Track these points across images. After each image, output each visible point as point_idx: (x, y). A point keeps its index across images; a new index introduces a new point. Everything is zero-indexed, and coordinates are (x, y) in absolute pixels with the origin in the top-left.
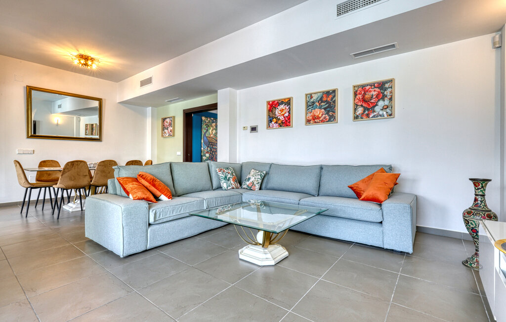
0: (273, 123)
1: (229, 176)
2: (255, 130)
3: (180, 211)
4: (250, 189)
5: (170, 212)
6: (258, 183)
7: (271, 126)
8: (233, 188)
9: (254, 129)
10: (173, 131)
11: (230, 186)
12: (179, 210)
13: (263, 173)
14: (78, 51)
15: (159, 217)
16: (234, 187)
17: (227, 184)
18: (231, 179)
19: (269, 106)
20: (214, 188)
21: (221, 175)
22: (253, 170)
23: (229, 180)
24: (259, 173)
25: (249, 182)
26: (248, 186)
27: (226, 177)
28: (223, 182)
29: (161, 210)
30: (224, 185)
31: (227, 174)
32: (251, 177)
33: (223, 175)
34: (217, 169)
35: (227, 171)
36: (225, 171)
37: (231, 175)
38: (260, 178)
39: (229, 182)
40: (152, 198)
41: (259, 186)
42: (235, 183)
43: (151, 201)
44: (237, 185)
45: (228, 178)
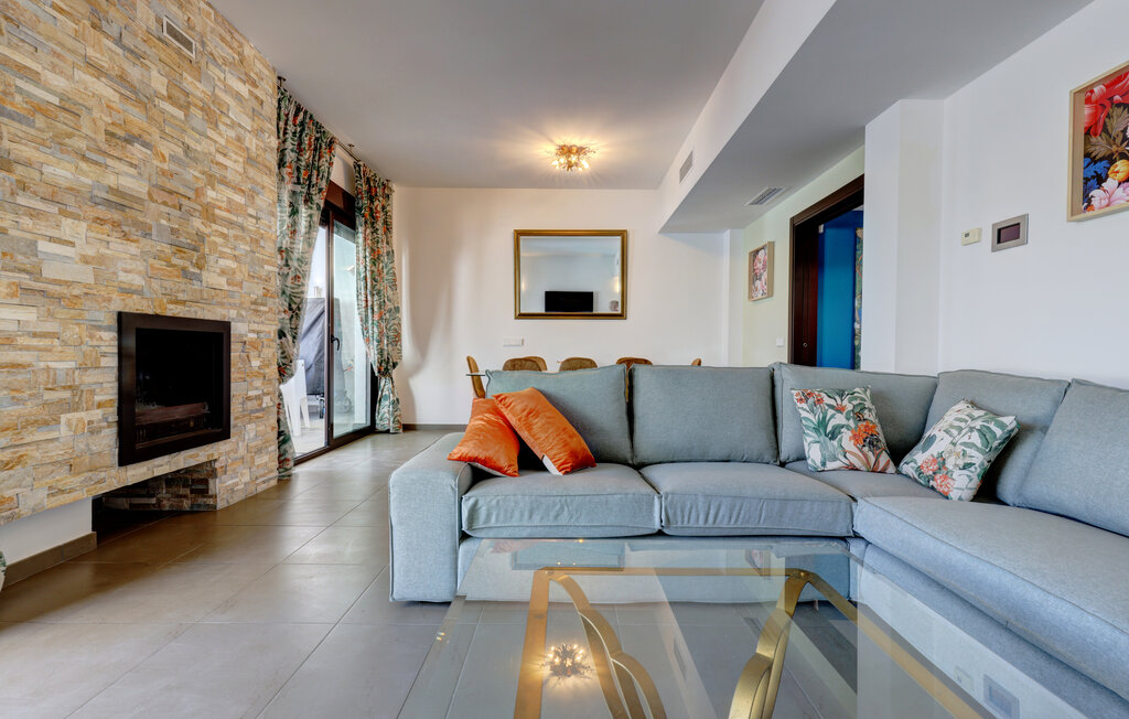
0: (1110, 184)
1: (840, 419)
2: (1017, 236)
3: (556, 517)
4: (927, 485)
5: (522, 515)
6: (966, 466)
7: (1095, 202)
8: (854, 469)
9: (1008, 234)
10: (770, 282)
11: (835, 459)
12: (552, 514)
13: (1002, 426)
14: (552, 141)
15: (485, 522)
16: (858, 464)
17: (823, 448)
18: (846, 435)
19: (1087, 111)
20: (783, 457)
21: (804, 414)
22: (962, 405)
23: (833, 435)
24: (978, 424)
25: (927, 455)
26: (919, 469)
27: (823, 423)
28: (809, 439)
29: (494, 502)
30: (814, 455)
31: (831, 412)
32: (943, 434)
33: (811, 416)
34: (794, 392)
35: (832, 402)
36: (827, 400)
37: (848, 419)
38: (980, 446)
39: (835, 443)
40: (503, 463)
41: (971, 480)
42: (866, 449)
43: (499, 469)
44: (872, 459)
45: (829, 429)
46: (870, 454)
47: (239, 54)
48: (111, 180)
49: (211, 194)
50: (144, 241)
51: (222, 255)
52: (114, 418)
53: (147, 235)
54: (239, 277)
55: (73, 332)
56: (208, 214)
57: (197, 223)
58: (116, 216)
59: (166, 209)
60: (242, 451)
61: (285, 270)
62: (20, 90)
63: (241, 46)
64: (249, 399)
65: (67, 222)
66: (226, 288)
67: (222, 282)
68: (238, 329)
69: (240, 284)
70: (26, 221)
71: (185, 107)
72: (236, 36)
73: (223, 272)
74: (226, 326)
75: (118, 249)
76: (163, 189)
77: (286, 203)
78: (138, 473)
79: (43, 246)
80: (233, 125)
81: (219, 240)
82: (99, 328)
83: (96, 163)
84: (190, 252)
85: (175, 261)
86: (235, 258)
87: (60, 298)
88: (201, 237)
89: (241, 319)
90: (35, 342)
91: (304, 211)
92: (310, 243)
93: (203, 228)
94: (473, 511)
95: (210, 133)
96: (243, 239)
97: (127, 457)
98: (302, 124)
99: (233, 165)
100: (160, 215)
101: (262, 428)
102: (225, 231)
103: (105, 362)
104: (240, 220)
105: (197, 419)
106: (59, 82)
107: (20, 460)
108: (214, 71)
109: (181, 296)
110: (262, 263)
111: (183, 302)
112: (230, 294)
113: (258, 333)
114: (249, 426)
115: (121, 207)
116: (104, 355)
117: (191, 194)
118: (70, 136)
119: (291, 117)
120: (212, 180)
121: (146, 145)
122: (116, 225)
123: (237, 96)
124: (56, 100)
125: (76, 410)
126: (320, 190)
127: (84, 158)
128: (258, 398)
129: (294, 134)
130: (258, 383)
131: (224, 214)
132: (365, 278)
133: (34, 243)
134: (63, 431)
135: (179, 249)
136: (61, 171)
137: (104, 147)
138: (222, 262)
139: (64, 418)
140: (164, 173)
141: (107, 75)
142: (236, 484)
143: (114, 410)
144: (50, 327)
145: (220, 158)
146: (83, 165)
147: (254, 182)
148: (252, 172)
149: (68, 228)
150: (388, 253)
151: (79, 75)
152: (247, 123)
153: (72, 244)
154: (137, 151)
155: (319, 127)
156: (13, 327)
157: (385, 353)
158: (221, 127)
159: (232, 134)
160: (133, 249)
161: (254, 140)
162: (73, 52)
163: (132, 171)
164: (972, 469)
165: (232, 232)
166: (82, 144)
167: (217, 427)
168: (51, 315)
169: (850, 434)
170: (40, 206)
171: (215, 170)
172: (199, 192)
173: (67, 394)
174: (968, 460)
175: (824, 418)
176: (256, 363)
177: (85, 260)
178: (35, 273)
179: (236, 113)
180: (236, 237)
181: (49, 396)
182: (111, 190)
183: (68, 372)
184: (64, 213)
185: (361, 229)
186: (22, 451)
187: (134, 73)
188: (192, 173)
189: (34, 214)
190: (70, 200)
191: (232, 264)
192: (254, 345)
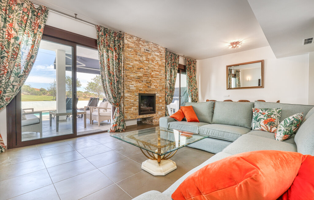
1: (262, 117)
5: (176, 127)
8: (263, 130)
18: (262, 121)
29: (172, 124)
35: (262, 112)
36: (260, 111)
37: (264, 117)
38: (283, 125)
39: (258, 123)
40: (178, 118)
41: (281, 135)
42: (268, 125)
43: (177, 120)
44: (269, 128)
45: (258, 119)
46: (269, 127)
47: (158, 48)
48: (138, 75)
49: (153, 73)
50: (142, 83)
51: (155, 83)
52: (138, 108)
53: (143, 82)
54: (157, 86)
55: (133, 96)
56: (152, 77)
57: (150, 78)
58: (139, 80)
59: (145, 77)
60: (158, 116)
61: (171, 83)
62: (128, 67)
63: (158, 47)
64: (159, 107)
65: (133, 82)
66: (155, 88)
67: (154, 87)
68: (157, 95)
69: (158, 87)
70: (128, 83)
71: (148, 61)
72: (157, 45)
73: (155, 86)
74: (155, 94)
75: (139, 84)
76: (145, 74)
77: (169, 71)
78: (141, 116)
79: (130, 85)
80: (157, 61)
81: (154, 80)
82: (136, 96)
83: (136, 73)
84: (149, 83)
85: (147, 85)
86: (157, 83)
87: (132, 92)
88: (151, 80)
89: (158, 93)
90: (129, 98)
91: (173, 71)
92: (175, 77)
93: (151, 79)
94: (169, 125)
95: (152, 63)
96: (158, 80)
97: (140, 114)
98: (171, 55)
99: (157, 67)
100: (145, 78)
101: (162, 112)
102: (155, 79)
103: (137, 100)
104: (158, 76)
105: (150, 110)
106: (132, 64)
107: (127, 112)
108: (153, 53)
109: (148, 90)
110: (162, 83)
111: (148, 91)
112: (156, 89)
113: (161, 95)
114: (159, 112)
115: (139, 78)
116: (137, 99)
117: (149, 74)
118: (133, 70)
119: (169, 55)
120: (153, 71)
121: (142, 68)
122: (139, 81)
123: (157, 56)
124: (131, 66)
125: (134, 107)
126: (177, 66)
127: (135, 73)
128: (161, 107)
129: (170, 58)
130: (161, 104)
131: (155, 76)
132: (188, 83)
133: (129, 85)
134: (132, 109)
135: (147, 83)
136: (132, 75)
137: (137, 71)
138: (154, 84)
139: (132, 108)
140: (145, 72)
141: (137, 61)
142: (157, 121)
143: (138, 107)
144: (131, 96)
145: (154, 67)
146: (135, 74)
147: (160, 69)
148: (160, 68)
149: (133, 83)
150: (195, 76)
151: (134, 62)
152: (159, 59)
153: (133, 85)
154: (141, 70)
155: (175, 54)
156: (127, 96)
157: (193, 99)
158: (154, 62)
159: (156, 62)
160: (141, 84)
161: (161, 62)
162: (134, 59)
163: (141, 73)
164: (281, 131)
165: (156, 79)
166: (134, 71)
167: (153, 111)
168: (131, 94)
169: (264, 121)
170: (130, 80)
171: (153, 69)
172: (150, 73)
173: (133, 104)
174: (280, 129)
175: (257, 116)
176: (161, 101)
177: (135, 87)
178: (129, 89)
179: (157, 58)
180: (157, 79)
181: (131, 105)
182: (138, 76)
183: (133, 102)
184: (132, 81)
185: (187, 72)
186: (128, 111)
187: (141, 59)
188: (149, 71)
189: (129, 82)
190: (133, 79)
191: (156, 84)
192: (160, 98)
